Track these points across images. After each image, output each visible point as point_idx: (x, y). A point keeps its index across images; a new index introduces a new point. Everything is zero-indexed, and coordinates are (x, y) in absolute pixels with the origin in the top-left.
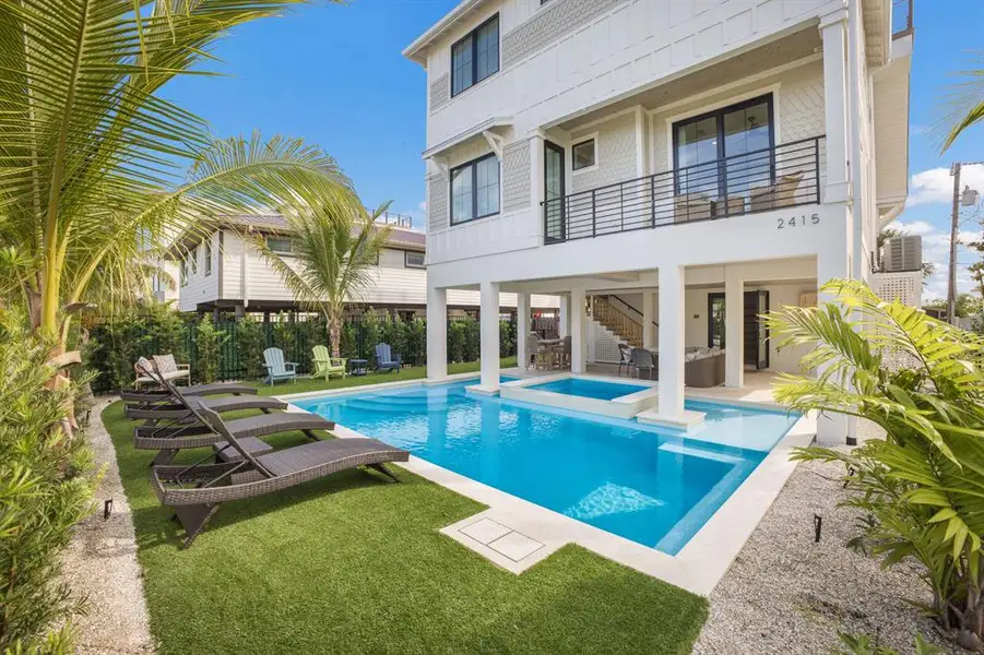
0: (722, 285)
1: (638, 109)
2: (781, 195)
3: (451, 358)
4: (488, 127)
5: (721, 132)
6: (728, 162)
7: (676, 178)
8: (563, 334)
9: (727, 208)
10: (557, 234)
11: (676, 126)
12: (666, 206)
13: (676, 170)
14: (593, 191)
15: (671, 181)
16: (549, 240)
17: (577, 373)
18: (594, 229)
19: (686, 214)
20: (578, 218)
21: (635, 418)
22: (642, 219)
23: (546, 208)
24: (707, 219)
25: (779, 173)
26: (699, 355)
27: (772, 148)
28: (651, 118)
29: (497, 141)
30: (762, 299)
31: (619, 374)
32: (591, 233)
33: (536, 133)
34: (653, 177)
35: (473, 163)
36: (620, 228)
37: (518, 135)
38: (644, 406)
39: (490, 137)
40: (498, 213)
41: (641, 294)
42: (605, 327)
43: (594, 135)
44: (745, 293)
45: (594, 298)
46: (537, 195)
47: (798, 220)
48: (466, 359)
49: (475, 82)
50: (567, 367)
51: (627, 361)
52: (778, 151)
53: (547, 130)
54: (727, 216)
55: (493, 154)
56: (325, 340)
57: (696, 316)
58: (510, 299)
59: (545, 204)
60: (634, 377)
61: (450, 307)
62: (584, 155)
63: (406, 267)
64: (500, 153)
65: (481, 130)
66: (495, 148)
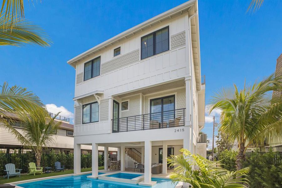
0: (162, 146)
1: (141, 94)
2: (176, 123)
3: (82, 167)
4: (96, 93)
5: (162, 104)
6: (164, 113)
7: (150, 116)
8: (118, 159)
9: (163, 126)
10: (117, 130)
11: (151, 100)
12: (147, 124)
13: (151, 114)
14: (127, 117)
15: (149, 117)
16: (114, 131)
17: (122, 171)
18: (127, 129)
19: (152, 127)
20: (123, 125)
21: (138, 184)
22: (141, 127)
23: (113, 122)
24: (158, 128)
25: (176, 117)
26: (156, 165)
27: (175, 110)
28: (144, 97)
29: (98, 98)
30: (172, 150)
31: (134, 171)
32: (126, 130)
33: (111, 97)
34: (144, 115)
35: (91, 104)
36: (134, 129)
37: (105, 97)
38: (140, 180)
39: (96, 97)
40: (98, 121)
41: (141, 148)
42: (131, 157)
43: (128, 100)
44: (168, 148)
45: (128, 149)
46: (110, 117)
47: (179, 130)
48: (88, 167)
49: (92, 77)
50: (119, 169)
51: (136, 167)
52: (176, 111)
53: (114, 97)
54: (163, 128)
55: (97, 102)
56: (34, 160)
57: (156, 154)
58: (102, 148)
59: (113, 120)
60: (138, 172)
61: (82, 150)
62: (125, 106)
63: (67, 136)
64: (99, 102)
65: (93, 94)
66: (98, 100)
